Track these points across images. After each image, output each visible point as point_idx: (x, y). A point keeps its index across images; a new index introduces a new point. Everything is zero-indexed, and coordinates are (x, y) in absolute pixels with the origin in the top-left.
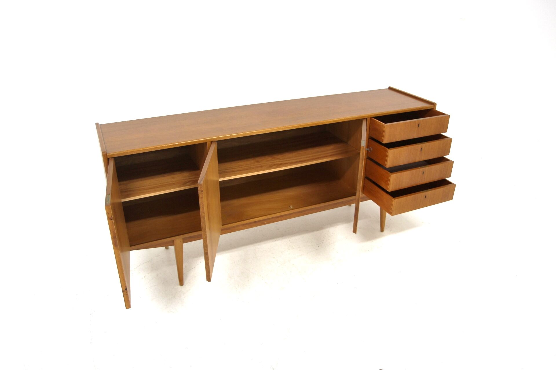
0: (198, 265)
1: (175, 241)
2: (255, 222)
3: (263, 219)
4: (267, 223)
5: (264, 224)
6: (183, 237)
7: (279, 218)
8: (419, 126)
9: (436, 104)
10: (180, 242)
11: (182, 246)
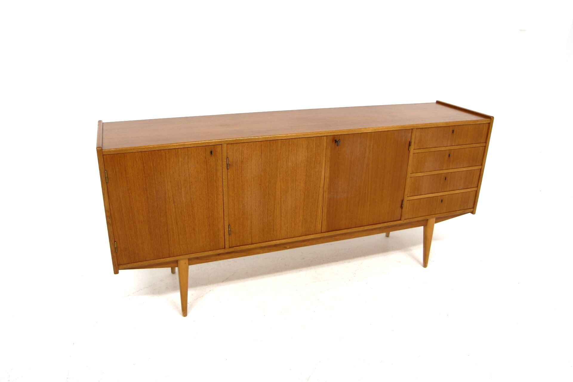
0: (206, 293)
1: (179, 262)
2: (276, 246)
3: (286, 242)
4: (290, 248)
5: (286, 248)
6: (189, 257)
7: (305, 243)
8: (453, 132)
9: (493, 117)
10: (185, 263)
11: (188, 268)
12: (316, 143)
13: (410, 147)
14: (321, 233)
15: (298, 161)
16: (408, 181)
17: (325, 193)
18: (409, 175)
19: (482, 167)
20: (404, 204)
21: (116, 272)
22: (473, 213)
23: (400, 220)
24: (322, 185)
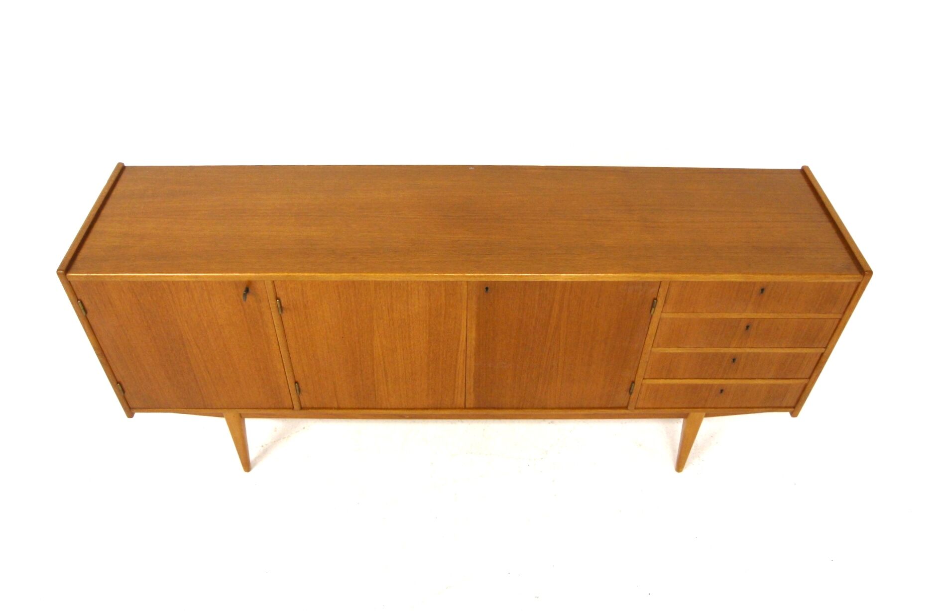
1: (224, 414)
8: (762, 292)
10: (234, 417)
12: (445, 290)
13: (653, 309)
14: (465, 408)
15: (412, 313)
16: (645, 357)
17: (468, 360)
18: (648, 348)
19: (825, 351)
20: (635, 388)
21: (130, 415)
22: (794, 414)
23: (626, 408)
24: (462, 347)
